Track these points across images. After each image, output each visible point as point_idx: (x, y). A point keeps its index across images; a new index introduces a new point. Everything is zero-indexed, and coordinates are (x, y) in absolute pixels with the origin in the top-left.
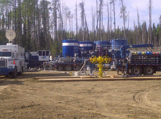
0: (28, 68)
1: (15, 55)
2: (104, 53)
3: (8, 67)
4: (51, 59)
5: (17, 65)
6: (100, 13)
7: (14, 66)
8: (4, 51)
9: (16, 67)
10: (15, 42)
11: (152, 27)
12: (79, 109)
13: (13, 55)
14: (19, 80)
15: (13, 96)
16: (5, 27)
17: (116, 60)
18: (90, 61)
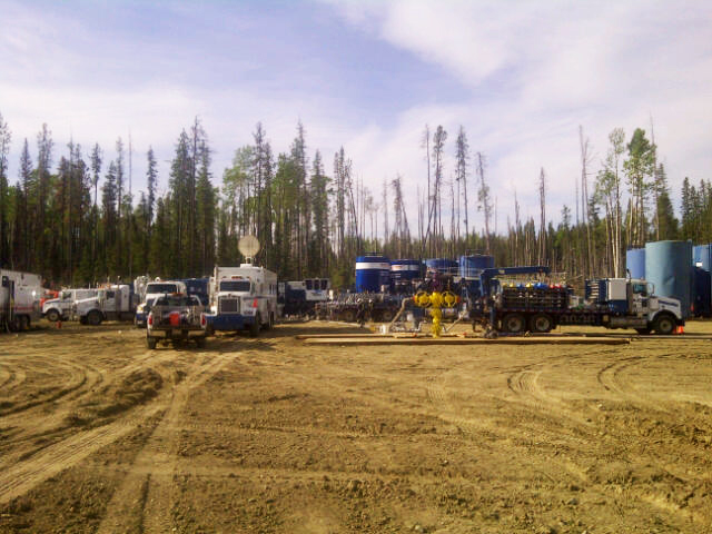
0: (283, 316)
1: (258, 288)
2: (442, 284)
3: (242, 313)
4: (331, 298)
5: (262, 309)
6: (435, 199)
7: (255, 310)
8: (235, 280)
9: (258, 313)
10: (257, 261)
11: (547, 230)
12: (391, 406)
13: (253, 288)
14: (266, 341)
15: (251, 374)
16: (237, 229)
17: (470, 302)
18: (413, 300)
